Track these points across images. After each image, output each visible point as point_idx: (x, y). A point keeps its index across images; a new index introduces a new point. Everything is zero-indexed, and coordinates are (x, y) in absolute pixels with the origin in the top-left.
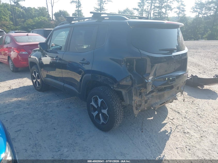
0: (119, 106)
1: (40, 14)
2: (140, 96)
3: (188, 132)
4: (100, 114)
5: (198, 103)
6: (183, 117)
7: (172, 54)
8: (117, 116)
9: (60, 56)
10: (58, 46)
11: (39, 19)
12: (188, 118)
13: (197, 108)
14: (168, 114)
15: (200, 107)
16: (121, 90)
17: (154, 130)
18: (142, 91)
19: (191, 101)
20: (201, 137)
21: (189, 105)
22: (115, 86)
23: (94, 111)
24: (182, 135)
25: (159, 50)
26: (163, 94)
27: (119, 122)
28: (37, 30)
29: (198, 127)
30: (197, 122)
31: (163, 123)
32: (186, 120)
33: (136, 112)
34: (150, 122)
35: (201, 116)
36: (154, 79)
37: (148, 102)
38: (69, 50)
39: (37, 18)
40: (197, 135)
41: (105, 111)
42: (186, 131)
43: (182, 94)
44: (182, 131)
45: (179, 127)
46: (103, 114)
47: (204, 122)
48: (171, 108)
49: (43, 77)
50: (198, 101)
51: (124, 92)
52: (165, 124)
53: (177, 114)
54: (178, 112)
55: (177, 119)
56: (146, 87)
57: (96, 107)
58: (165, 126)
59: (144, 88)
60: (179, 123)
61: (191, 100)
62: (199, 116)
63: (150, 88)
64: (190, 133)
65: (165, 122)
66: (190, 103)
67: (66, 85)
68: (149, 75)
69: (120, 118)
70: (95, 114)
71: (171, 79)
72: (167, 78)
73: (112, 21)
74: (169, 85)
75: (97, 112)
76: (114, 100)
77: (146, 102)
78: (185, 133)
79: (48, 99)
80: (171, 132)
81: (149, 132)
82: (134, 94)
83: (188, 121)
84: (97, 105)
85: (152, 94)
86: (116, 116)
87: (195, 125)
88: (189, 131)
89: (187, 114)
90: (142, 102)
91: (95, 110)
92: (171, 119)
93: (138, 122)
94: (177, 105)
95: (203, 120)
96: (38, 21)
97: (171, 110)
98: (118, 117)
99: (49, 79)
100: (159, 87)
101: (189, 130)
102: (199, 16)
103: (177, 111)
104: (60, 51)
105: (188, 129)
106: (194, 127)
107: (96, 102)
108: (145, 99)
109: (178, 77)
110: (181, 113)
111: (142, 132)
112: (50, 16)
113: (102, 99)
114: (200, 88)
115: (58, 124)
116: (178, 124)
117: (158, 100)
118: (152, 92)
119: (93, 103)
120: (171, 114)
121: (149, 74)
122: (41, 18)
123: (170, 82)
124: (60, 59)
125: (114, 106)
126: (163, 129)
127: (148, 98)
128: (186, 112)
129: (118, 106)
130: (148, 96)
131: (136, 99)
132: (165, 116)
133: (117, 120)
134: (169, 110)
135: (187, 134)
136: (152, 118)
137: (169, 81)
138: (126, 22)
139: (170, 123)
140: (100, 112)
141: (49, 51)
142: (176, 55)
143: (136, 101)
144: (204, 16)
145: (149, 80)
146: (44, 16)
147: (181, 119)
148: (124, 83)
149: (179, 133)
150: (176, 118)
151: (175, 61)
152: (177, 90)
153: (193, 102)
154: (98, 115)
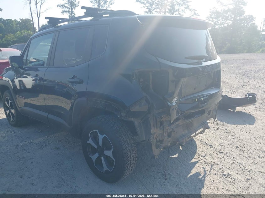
0: (131, 143)
1: (24, 28)
2: (162, 127)
3: (229, 174)
4: (102, 158)
5: (233, 131)
6: (217, 152)
7: (201, 64)
8: (128, 159)
9: (40, 74)
10: (40, 62)
11: (22, 33)
12: (225, 152)
13: (234, 138)
14: (198, 149)
15: (237, 135)
16: (132, 119)
17: (181, 175)
18: (163, 119)
19: (225, 129)
20: (248, 179)
21: (222, 134)
22: (123, 114)
23: (94, 154)
24: (221, 179)
25: (185, 58)
26: (191, 122)
27: (131, 168)
28: (17, 45)
29: (241, 165)
30: (238, 158)
31: (192, 161)
32: (223, 156)
33: (156, 152)
34: (175, 162)
35: (241, 148)
36: (180, 100)
37: (173, 135)
38: (53, 65)
39: (19, 32)
40: (242, 178)
41: (109, 153)
42: (226, 172)
43: (215, 119)
44: (221, 173)
45: (215, 167)
46: (107, 158)
47: (247, 157)
48: (199, 139)
49: (20, 107)
50: (233, 128)
51: (137, 122)
52: (195, 163)
53: (209, 148)
54: (210, 146)
55: (211, 155)
56: (169, 114)
57: (96, 147)
58: (196, 167)
59: (166, 115)
60: (213, 161)
61: (224, 127)
62: (238, 148)
63: (174, 115)
64: (232, 176)
65: (194, 160)
66: (222, 131)
67: (51, 116)
68: (172, 95)
69: (132, 162)
70: (94, 157)
71: (202, 100)
72: (197, 99)
73: (114, 17)
74: (201, 109)
75: (97, 155)
76: (122, 136)
77: (170, 135)
78: (225, 175)
79: (27, 138)
80: (205, 175)
81: (174, 178)
82: (152, 125)
83: (225, 157)
84: (97, 143)
85: (177, 123)
86: (126, 159)
87: (236, 163)
88: (229, 172)
89: (223, 147)
90: (165, 136)
91: (94, 151)
92: (202, 156)
93: (158, 163)
94: (207, 136)
95: (245, 155)
96: (20, 36)
97: (201, 143)
98: (130, 161)
99: (28, 109)
100: (187, 112)
101: (229, 170)
102: (216, 27)
103: (208, 143)
104: (42, 67)
105: (227, 169)
106: (236, 166)
107: (95, 139)
108: (169, 131)
109: (211, 96)
110: (214, 146)
111: (166, 179)
112: (36, 29)
113: (105, 135)
114: (232, 111)
115: (39, 176)
116: (213, 163)
117: (185, 130)
118: (177, 120)
119: (90, 141)
120: (201, 149)
121: (173, 93)
122: (25, 33)
123: (202, 104)
124: (41, 79)
125: (123, 145)
126: (193, 172)
127: (173, 129)
128: (220, 144)
129: (128, 144)
130: (172, 127)
131: (156, 131)
132: (194, 153)
133: (129, 166)
134: (197, 142)
135: (228, 178)
136: (176, 156)
137: (200, 103)
138: (136, 17)
139: (202, 161)
140: (101, 154)
141: (26, 68)
142: (209, 66)
143: (156, 135)
144: (220, 26)
145: (173, 102)
146: (28, 30)
147: (215, 154)
148: (136, 109)
149: (217, 176)
150: (208, 153)
151: (206, 74)
152: (209, 115)
153: (226, 130)
154: (99, 159)
